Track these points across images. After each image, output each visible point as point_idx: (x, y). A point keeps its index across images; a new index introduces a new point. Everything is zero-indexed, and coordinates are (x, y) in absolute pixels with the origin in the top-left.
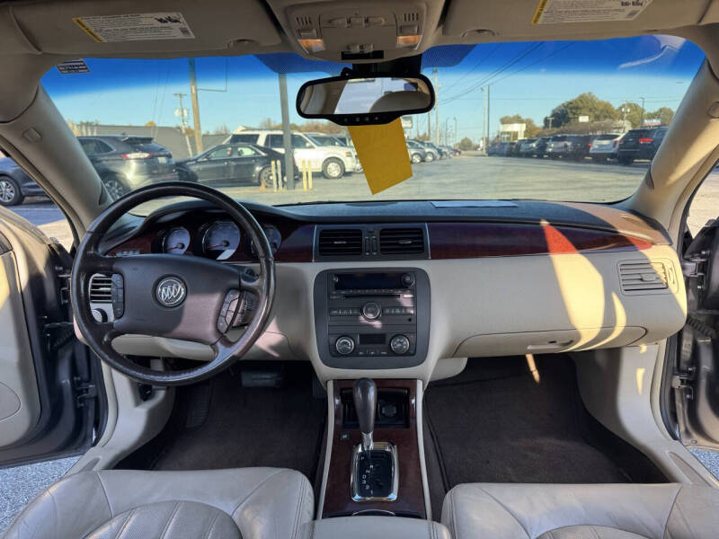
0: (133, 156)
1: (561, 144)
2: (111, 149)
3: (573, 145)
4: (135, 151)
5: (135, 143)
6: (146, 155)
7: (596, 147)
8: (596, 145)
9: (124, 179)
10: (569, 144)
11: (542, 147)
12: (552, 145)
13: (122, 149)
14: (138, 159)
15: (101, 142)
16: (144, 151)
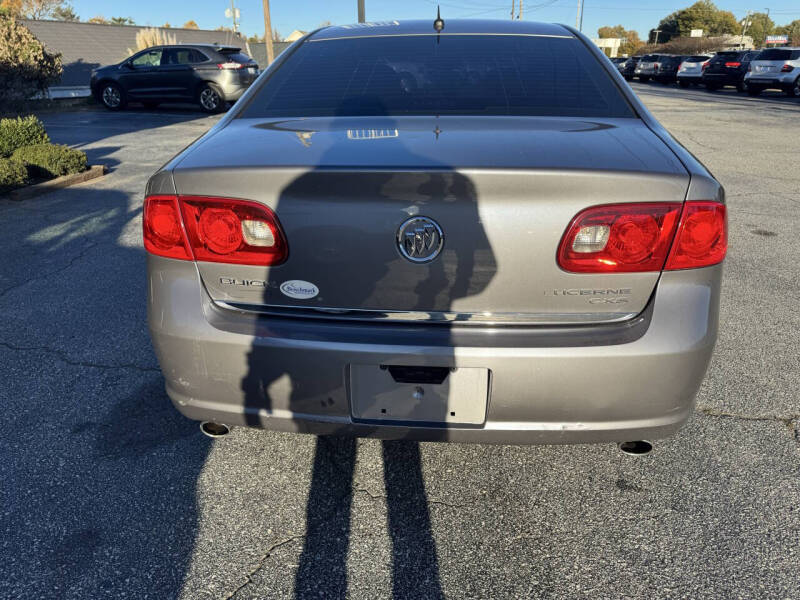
0: (227, 65)
1: (652, 65)
2: (207, 59)
3: (662, 66)
4: (229, 62)
5: (229, 54)
6: (238, 66)
7: (685, 70)
8: (685, 68)
9: (220, 89)
10: (659, 65)
11: (631, 68)
12: (642, 66)
13: (219, 58)
14: (232, 69)
15: (198, 52)
16: (237, 61)
